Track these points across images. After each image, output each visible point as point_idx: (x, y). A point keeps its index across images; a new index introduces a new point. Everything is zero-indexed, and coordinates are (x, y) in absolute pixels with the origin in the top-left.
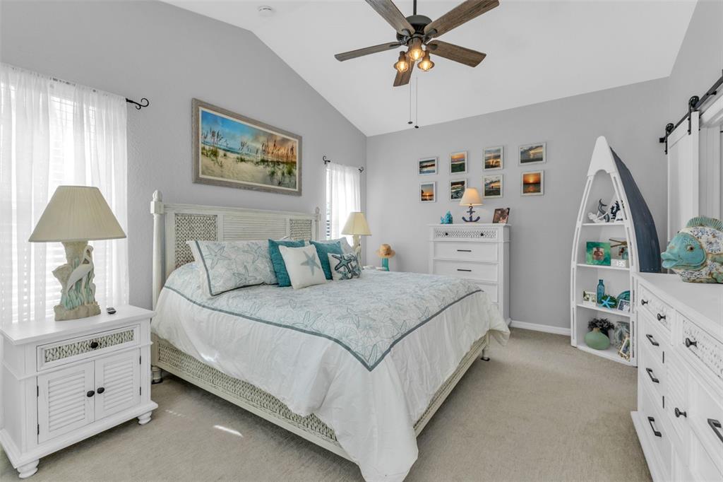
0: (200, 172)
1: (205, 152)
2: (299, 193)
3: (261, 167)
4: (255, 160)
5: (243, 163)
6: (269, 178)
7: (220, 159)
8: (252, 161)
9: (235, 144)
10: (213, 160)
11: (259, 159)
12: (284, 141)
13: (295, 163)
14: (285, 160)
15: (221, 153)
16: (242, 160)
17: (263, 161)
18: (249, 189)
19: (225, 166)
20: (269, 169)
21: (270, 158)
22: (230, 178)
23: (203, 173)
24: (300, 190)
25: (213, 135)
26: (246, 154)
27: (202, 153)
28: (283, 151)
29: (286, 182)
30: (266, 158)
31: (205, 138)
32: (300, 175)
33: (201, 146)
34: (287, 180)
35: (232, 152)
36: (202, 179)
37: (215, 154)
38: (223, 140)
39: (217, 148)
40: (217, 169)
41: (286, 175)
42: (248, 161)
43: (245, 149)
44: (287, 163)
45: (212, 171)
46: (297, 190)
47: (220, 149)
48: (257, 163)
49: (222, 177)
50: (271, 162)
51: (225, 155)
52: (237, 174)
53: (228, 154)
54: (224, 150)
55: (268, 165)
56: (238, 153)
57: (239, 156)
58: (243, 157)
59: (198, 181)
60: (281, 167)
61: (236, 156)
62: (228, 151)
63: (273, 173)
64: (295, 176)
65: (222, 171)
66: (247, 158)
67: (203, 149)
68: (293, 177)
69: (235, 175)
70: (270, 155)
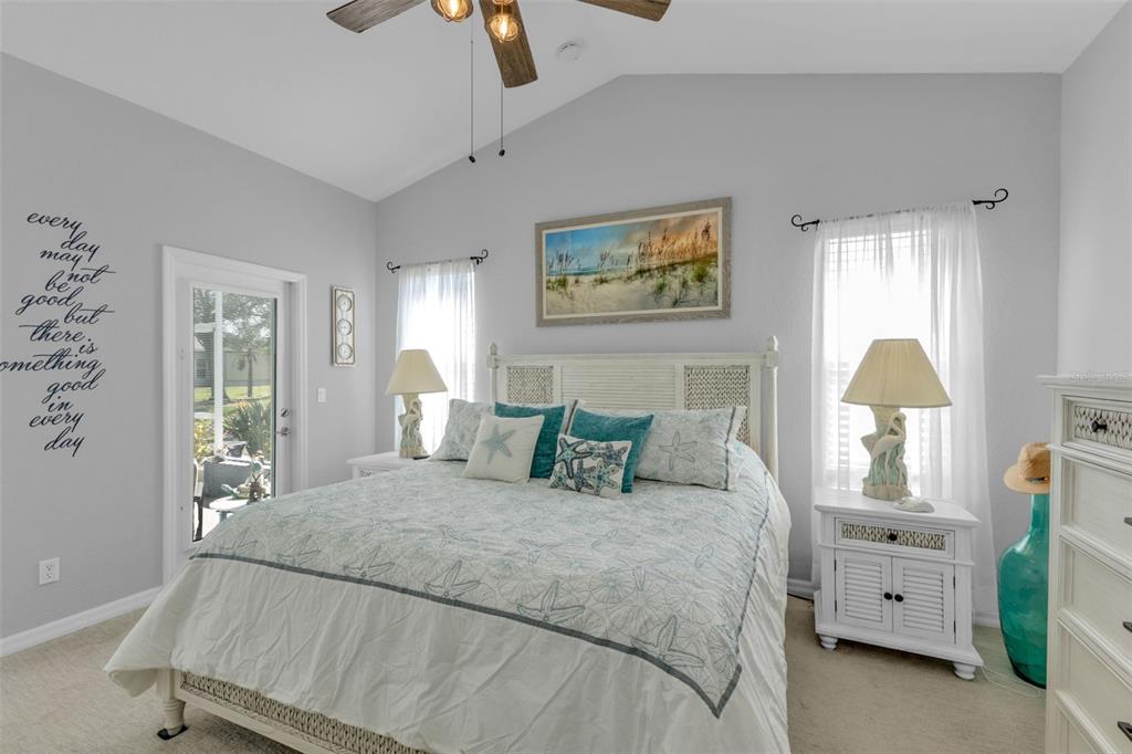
0: (545, 312)
1: (550, 285)
2: (725, 313)
3: (637, 283)
4: (625, 275)
5: (605, 285)
6: (652, 298)
7: (570, 288)
8: (620, 278)
9: (590, 261)
10: (560, 293)
11: (634, 270)
12: (685, 223)
13: (715, 255)
14: (688, 256)
15: (571, 280)
16: (602, 281)
17: (641, 272)
18: (612, 322)
19: (577, 296)
20: (653, 283)
21: (654, 262)
22: (583, 311)
23: (548, 313)
24: (727, 305)
25: (561, 261)
26: (609, 270)
27: (548, 288)
28: (684, 241)
29: (689, 298)
30: (646, 266)
31: (551, 267)
32: (727, 275)
33: (545, 278)
34: (694, 293)
35: (587, 274)
36: (546, 321)
37: (563, 283)
38: (574, 262)
39: (565, 275)
40: (566, 303)
41: (690, 283)
42: (613, 279)
43: (608, 262)
44: (693, 261)
45: (560, 307)
46: (720, 307)
47: (570, 275)
48: (629, 278)
49: (573, 312)
50: (657, 268)
51: (577, 282)
52: (595, 303)
53: (581, 278)
54: (575, 274)
55: (651, 276)
56: (596, 273)
57: (598, 276)
58: (604, 276)
59: (541, 323)
60: (679, 271)
61: (593, 277)
62: (580, 274)
63: (661, 288)
64: (715, 280)
65: (572, 305)
66: (610, 276)
67: (549, 281)
68: (709, 285)
69: (592, 306)
70: (654, 257)
